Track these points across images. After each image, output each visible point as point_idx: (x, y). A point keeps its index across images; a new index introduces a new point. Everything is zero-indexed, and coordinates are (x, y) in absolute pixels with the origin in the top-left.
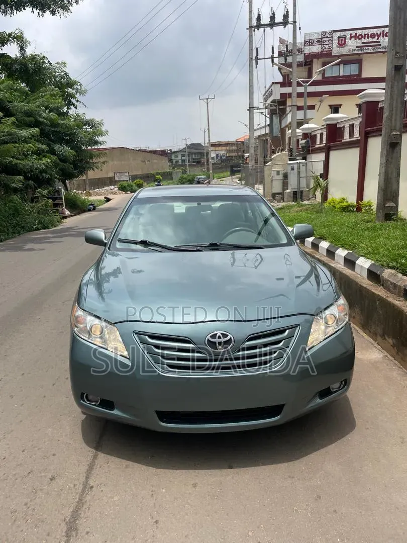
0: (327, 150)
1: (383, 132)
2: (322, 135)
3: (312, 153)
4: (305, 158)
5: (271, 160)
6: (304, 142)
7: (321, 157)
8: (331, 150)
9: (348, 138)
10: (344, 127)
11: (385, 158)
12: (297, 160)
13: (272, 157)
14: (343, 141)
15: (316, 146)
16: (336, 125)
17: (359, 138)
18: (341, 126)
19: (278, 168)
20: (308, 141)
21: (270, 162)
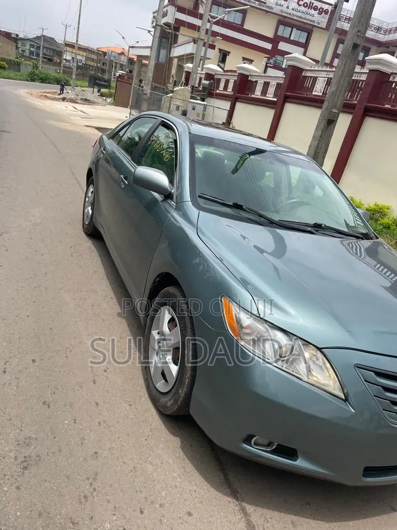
0: (234, 100)
1: (325, 106)
2: (227, 82)
3: (215, 98)
4: (203, 100)
5: (172, 92)
6: (207, 82)
7: (227, 105)
8: (239, 101)
9: (259, 94)
10: (256, 82)
11: (320, 132)
12: (197, 100)
13: (175, 89)
14: (253, 96)
15: (218, 91)
16: (248, 76)
17: (276, 100)
18: (254, 80)
19: (179, 103)
20: (212, 83)
21: (171, 94)
